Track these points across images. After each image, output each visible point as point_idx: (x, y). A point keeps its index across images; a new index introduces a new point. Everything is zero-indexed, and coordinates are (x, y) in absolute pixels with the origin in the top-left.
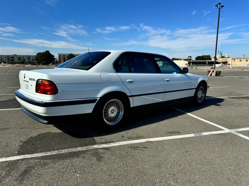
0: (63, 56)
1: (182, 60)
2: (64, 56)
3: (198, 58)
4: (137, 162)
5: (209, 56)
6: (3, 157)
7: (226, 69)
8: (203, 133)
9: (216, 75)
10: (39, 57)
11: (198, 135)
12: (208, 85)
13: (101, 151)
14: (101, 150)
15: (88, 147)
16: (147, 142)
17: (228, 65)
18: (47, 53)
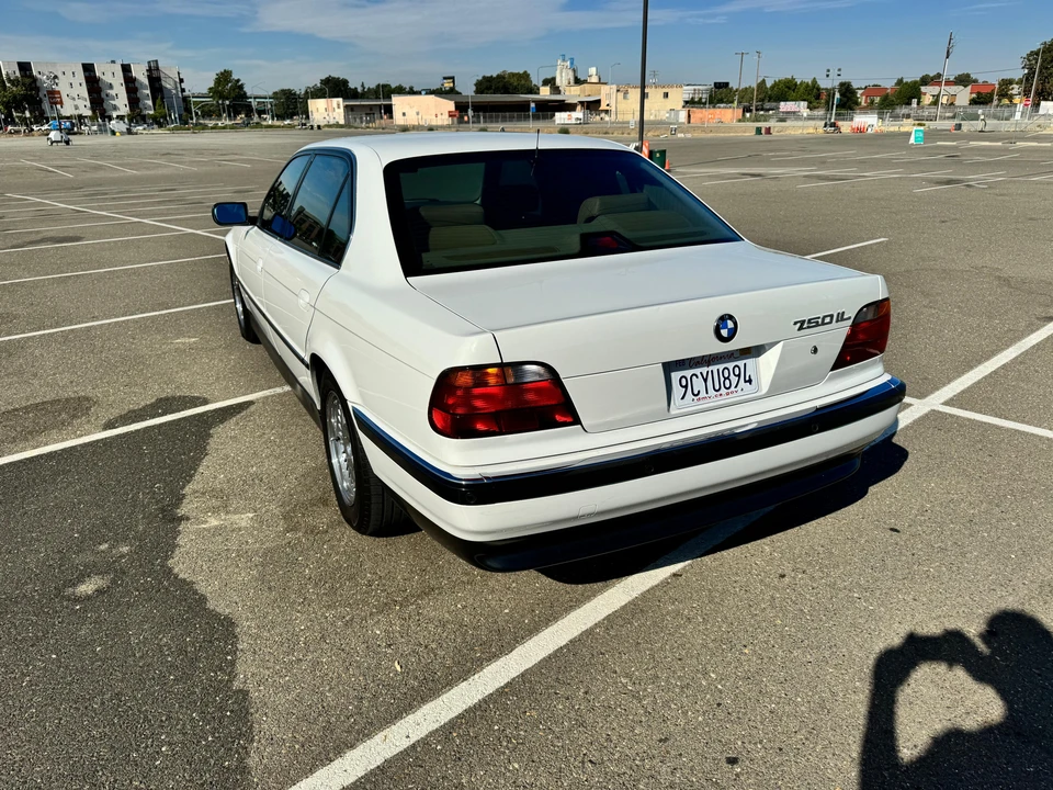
3: (485, 85)
17: (603, 115)
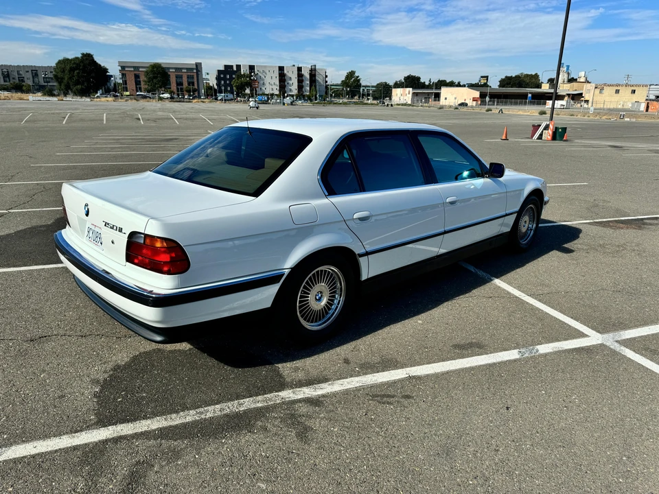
0: (132, 69)
1: (464, 86)
2: (136, 68)
3: (506, 82)
4: (396, 442)
5: (536, 76)
6: (64, 434)
7: (579, 116)
8: (538, 347)
9: (554, 138)
10: (63, 71)
11: (527, 355)
12: (546, 199)
13: (303, 409)
14: (301, 405)
15: (268, 396)
16: (410, 378)
17: (583, 104)
18: (87, 62)
